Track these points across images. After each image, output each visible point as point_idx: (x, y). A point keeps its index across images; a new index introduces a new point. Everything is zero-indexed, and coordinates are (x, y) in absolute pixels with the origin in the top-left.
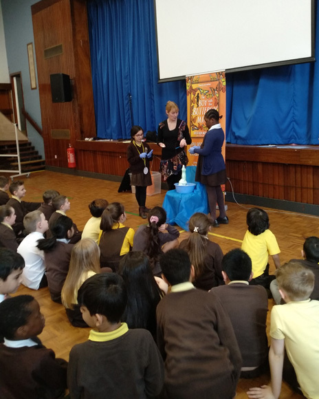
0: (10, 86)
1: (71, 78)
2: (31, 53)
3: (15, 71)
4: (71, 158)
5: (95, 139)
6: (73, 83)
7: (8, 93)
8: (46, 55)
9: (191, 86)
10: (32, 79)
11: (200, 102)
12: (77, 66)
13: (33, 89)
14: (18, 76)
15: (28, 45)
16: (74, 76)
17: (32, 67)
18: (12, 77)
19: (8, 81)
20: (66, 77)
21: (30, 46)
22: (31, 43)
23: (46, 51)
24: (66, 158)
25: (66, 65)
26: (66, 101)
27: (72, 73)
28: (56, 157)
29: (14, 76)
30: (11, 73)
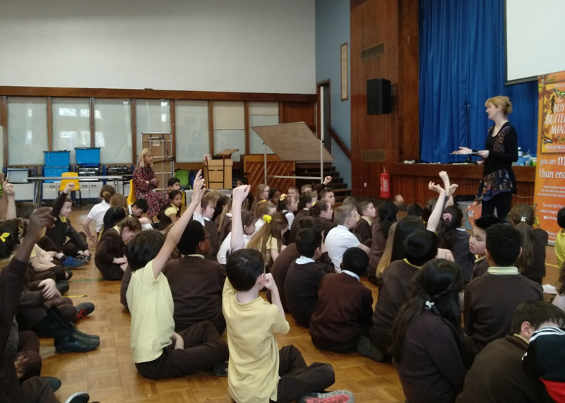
0: (316, 97)
1: (392, 84)
2: (344, 56)
3: (324, 79)
4: (385, 186)
5: (417, 162)
6: (394, 93)
7: (313, 107)
8: (363, 57)
9: (544, 88)
10: (343, 88)
11: (555, 108)
12: (400, 69)
13: (343, 100)
14: (326, 85)
15: (342, 46)
16: (397, 81)
17: (344, 73)
18: (319, 86)
19: (314, 92)
20: (386, 84)
21: (345, 47)
22: (346, 44)
23: (363, 53)
24: (379, 185)
25: (387, 69)
26: (384, 113)
27: (393, 78)
28: (365, 185)
29: (322, 85)
30: (319, 81)
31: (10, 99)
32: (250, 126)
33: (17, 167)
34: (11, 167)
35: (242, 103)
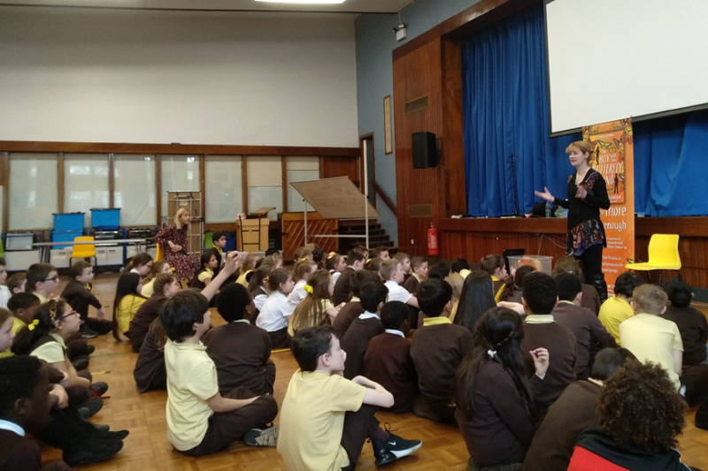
0: (358, 152)
1: (437, 137)
2: (387, 109)
3: (366, 132)
4: (433, 242)
5: (464, 216)
6: (439, 146)
7: (356, 162)
8: (407, 110)
10: (387, 141)
11: (600, 158)
12: (445, 122)
13: (387, 154)
14: (370, 138)
15: (385, 98)
16: (442, 135)
17: (388, 126)
18: (362, 140)
19: (357, 145)
20: (431, 137)
21: (388, 100)
22: (389, 96)
23: (407, 105)
24: (426, 242)
25: (432, 122)
26: (430, 166)
27: (438, 131)
28: (412, 242)
29: (365, 139)
30: (362, 134)
31: (13, 155)
32: (288, 182)
33: (19, 232)
34: (12, 232)
35: (280, 158)
